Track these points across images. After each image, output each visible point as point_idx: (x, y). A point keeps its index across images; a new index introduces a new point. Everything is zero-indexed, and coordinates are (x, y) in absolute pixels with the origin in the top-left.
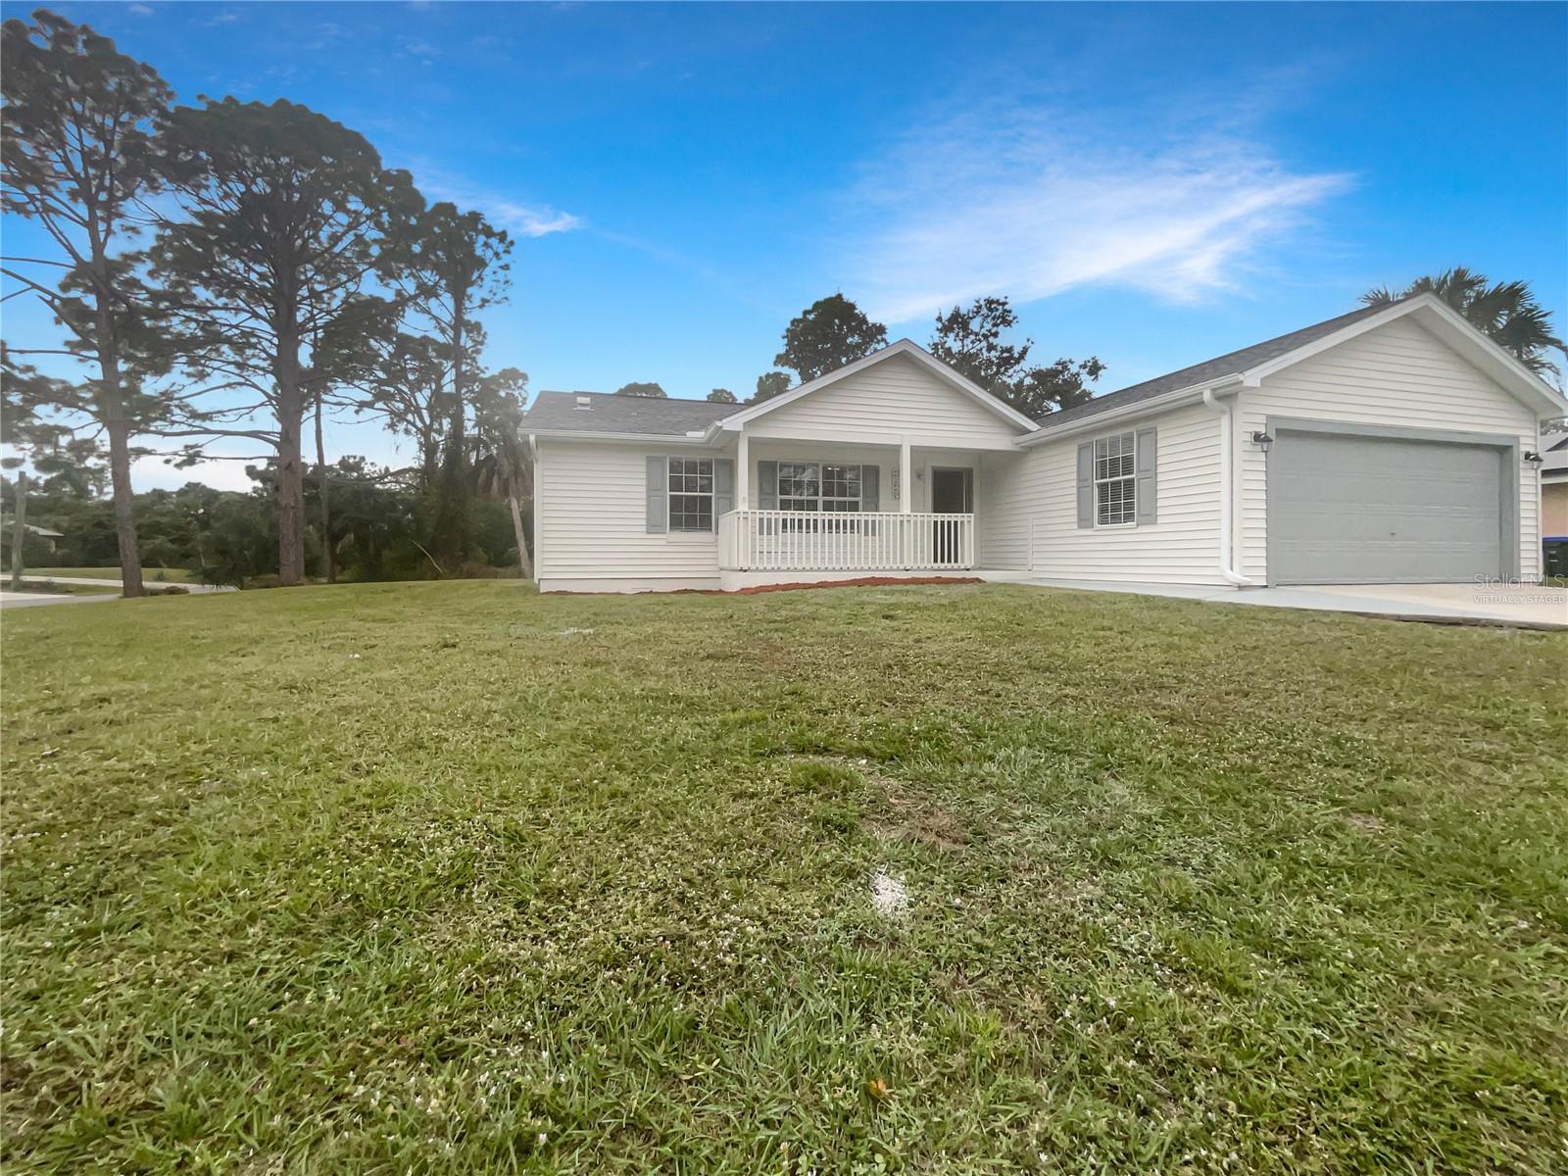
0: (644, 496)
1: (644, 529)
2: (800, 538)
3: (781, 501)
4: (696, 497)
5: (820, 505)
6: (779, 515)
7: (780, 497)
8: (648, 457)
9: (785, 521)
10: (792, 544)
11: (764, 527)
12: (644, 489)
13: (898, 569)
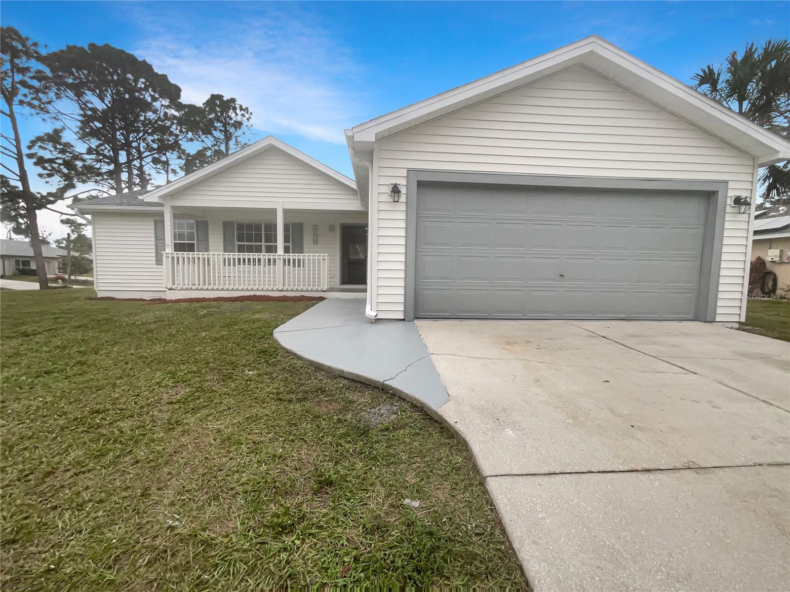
0: (153, 243)
1: (154, 262)
2: (249, 268)
3: (239, 246)
4: (185, 243)
5: (263, 248)
6: (237, 255)
7: (237, 243)
8: (155, 220)
9: (239, 259)
10: (244, 272)
11: (227, 262)
12: (153, 239)
13: (272, 290)
